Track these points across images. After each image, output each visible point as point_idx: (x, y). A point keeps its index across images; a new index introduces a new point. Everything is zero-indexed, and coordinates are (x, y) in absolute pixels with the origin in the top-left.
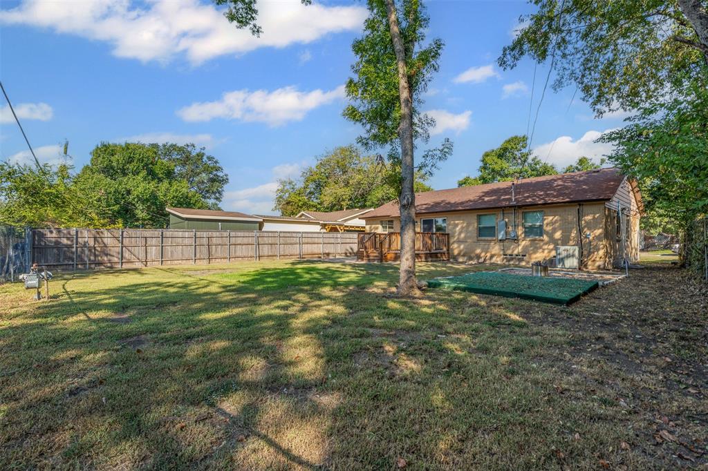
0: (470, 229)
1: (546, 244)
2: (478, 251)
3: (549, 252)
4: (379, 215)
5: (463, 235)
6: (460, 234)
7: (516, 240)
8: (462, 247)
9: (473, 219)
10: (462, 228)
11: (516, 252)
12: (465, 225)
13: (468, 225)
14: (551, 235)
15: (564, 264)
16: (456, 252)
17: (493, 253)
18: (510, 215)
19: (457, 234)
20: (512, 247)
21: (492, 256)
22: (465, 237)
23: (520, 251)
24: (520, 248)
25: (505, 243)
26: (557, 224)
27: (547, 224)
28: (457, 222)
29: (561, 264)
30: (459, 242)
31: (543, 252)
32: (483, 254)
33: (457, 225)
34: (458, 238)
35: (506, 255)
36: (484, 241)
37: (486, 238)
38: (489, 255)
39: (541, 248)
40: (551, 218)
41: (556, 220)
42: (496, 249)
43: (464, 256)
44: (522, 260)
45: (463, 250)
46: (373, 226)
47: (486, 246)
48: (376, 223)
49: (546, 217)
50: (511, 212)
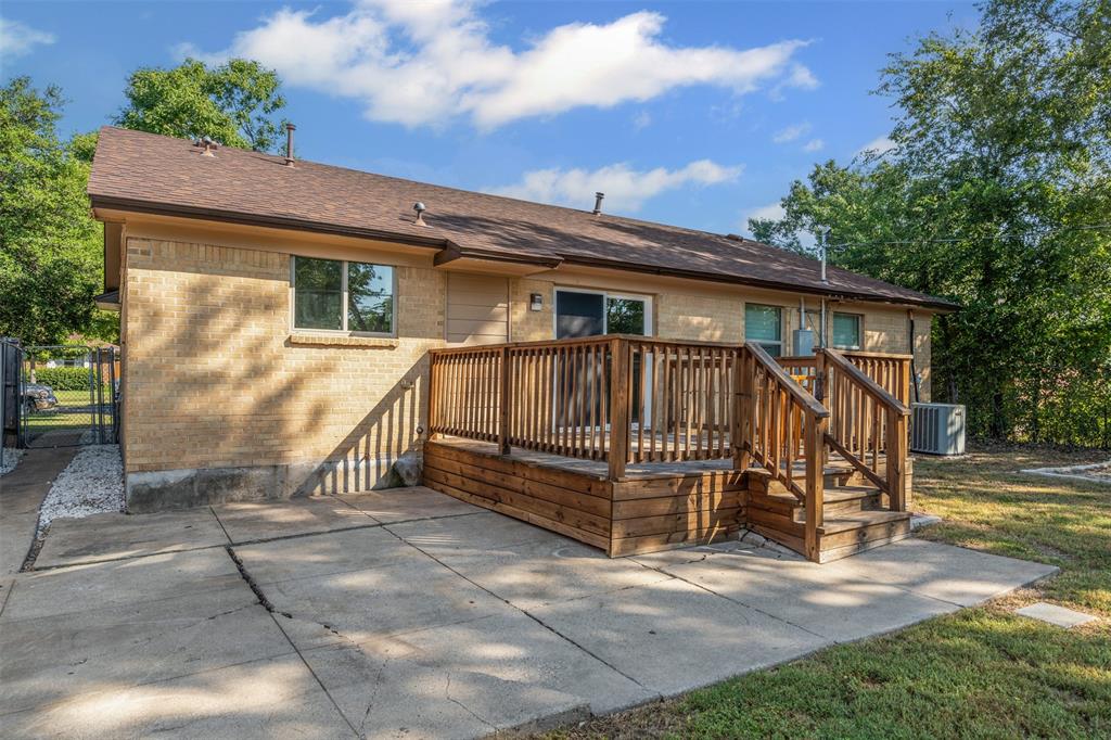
9: (735, 314)
18: (813, 317)
28: (695, 321)
33: (696, 331)
40: (876, 335)
46: (226, 285)
48: (250, 269)
49: (869, 333)
50: (817, 308)
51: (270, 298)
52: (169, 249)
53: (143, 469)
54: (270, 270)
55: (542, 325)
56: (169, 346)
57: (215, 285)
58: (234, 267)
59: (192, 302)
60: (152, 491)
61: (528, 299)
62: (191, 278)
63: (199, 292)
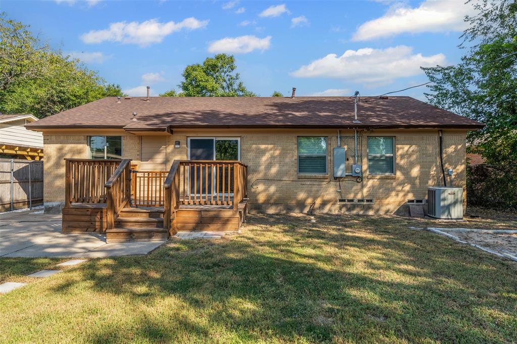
0: (287, 160)
1: (400, 184)
2: (301, 196)
3: (405, 195)
4: (85, 123)
5: (274, 170)
6: (269, 166)
7: (359, 178)
8: (272, 189)
9: (290, 142)
10: (273, 157)
11: (359, 196)
12: (277, 152)
13: (283, 154)
14: (406, 172)
15: (449, 213)
16: (261, 198)
17: (327, 197)
18: (350, 140)
19: (263, 167)
20: (355, 188)
21: (324, 204)
22: (278, 173)
23: (365, 195)
24: (365, 190)
25: (343, 184)
26: (414, 157)
27: (402, 156)
28: (263, 147)
29: (446, 214)
30: (267, 180)
31: (397, 195)
32: (309, 201)
33: (263, 152)
34: (265, 174)
35: (344, 201)
36: (310, 178)
37: (313, 175)
38: (318, 202)
39: (393, 189)
40: (406, 147)
41: (413, 151)
42: (330, 192)
43: (276, 204)
44: (369, 208)
45: (274, 194)
46: (68, 147)
47: (314, 189)
48: (75, 141)
49: (399, 146)
50: (352, 135)
51: (81, 150)
52: (54, 138)
53: (48, 201)
54: (81, 141)
55: (180, 153)
56: (54, 165)
57: (65, 147)
58: (71, 141)
59: (59, 153)
60: (50, 208)
61: (174, 143)
62: (59, 146)
63: (60, 149)
